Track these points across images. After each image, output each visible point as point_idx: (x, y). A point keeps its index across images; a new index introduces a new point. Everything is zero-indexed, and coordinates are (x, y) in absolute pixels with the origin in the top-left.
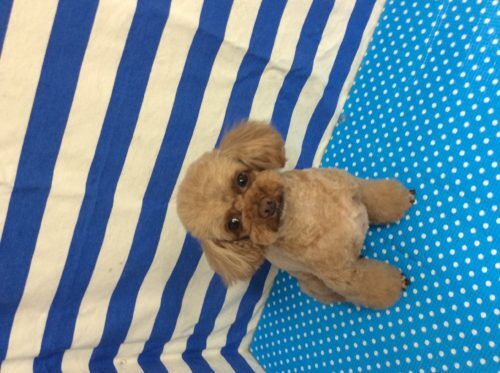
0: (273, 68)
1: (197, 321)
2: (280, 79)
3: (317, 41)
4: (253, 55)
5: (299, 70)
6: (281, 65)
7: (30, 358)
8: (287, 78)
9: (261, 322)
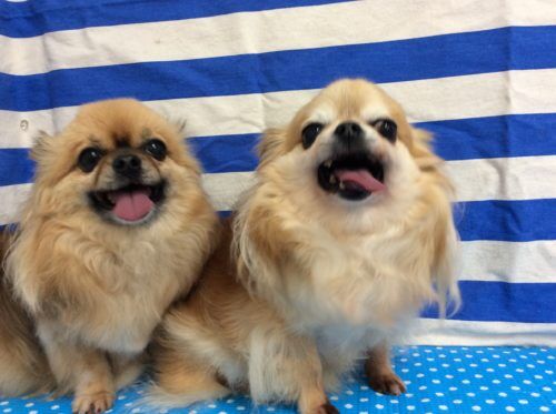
2: (489, 193)
4: (506, 127)
5: (514, 215)
6: (510, 183)
8: (494, 203)
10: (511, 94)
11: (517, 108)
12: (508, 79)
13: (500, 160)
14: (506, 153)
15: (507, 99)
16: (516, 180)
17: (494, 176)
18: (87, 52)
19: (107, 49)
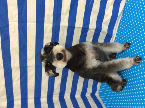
0: (91, 29)
1: (82, 89)
2: (94, 31)
3: (103, 19)
4: (84, 28)
6: (93, 28)
7: (46, 97)
9: (100, 88)
10: (79, 27)
11: (82, 26)
12: (77, 27)
14: (88, 28)
16: (93, 27)
18: (58, 89)
19: (58, 86)
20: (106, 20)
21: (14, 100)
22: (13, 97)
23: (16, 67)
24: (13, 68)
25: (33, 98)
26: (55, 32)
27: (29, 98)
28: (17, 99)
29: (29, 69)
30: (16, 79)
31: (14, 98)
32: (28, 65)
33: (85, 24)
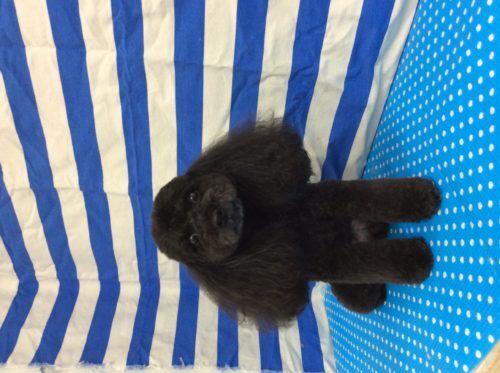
0: (270, 76)
2: (283, 84)
3: (322, 35)
10: (219, 66)
11: (230, 62)
12: (208, 66)
13: (263, 76)
14: (259, 72)
15: (222, 68)
16: (278, 67)
17: (273, 79)
20: (337, 39)
21: (38, 279)
22: (33, 271)
23: (22, 189)
24: (13, 190)
25: (93, 280)
26: (130, 80)
27: (83, 280)
28: (47, 279)
29: (63, 197)
30: (29, 222)
31: (37, 274)
32: (57, 184)
33: (242, 57)
